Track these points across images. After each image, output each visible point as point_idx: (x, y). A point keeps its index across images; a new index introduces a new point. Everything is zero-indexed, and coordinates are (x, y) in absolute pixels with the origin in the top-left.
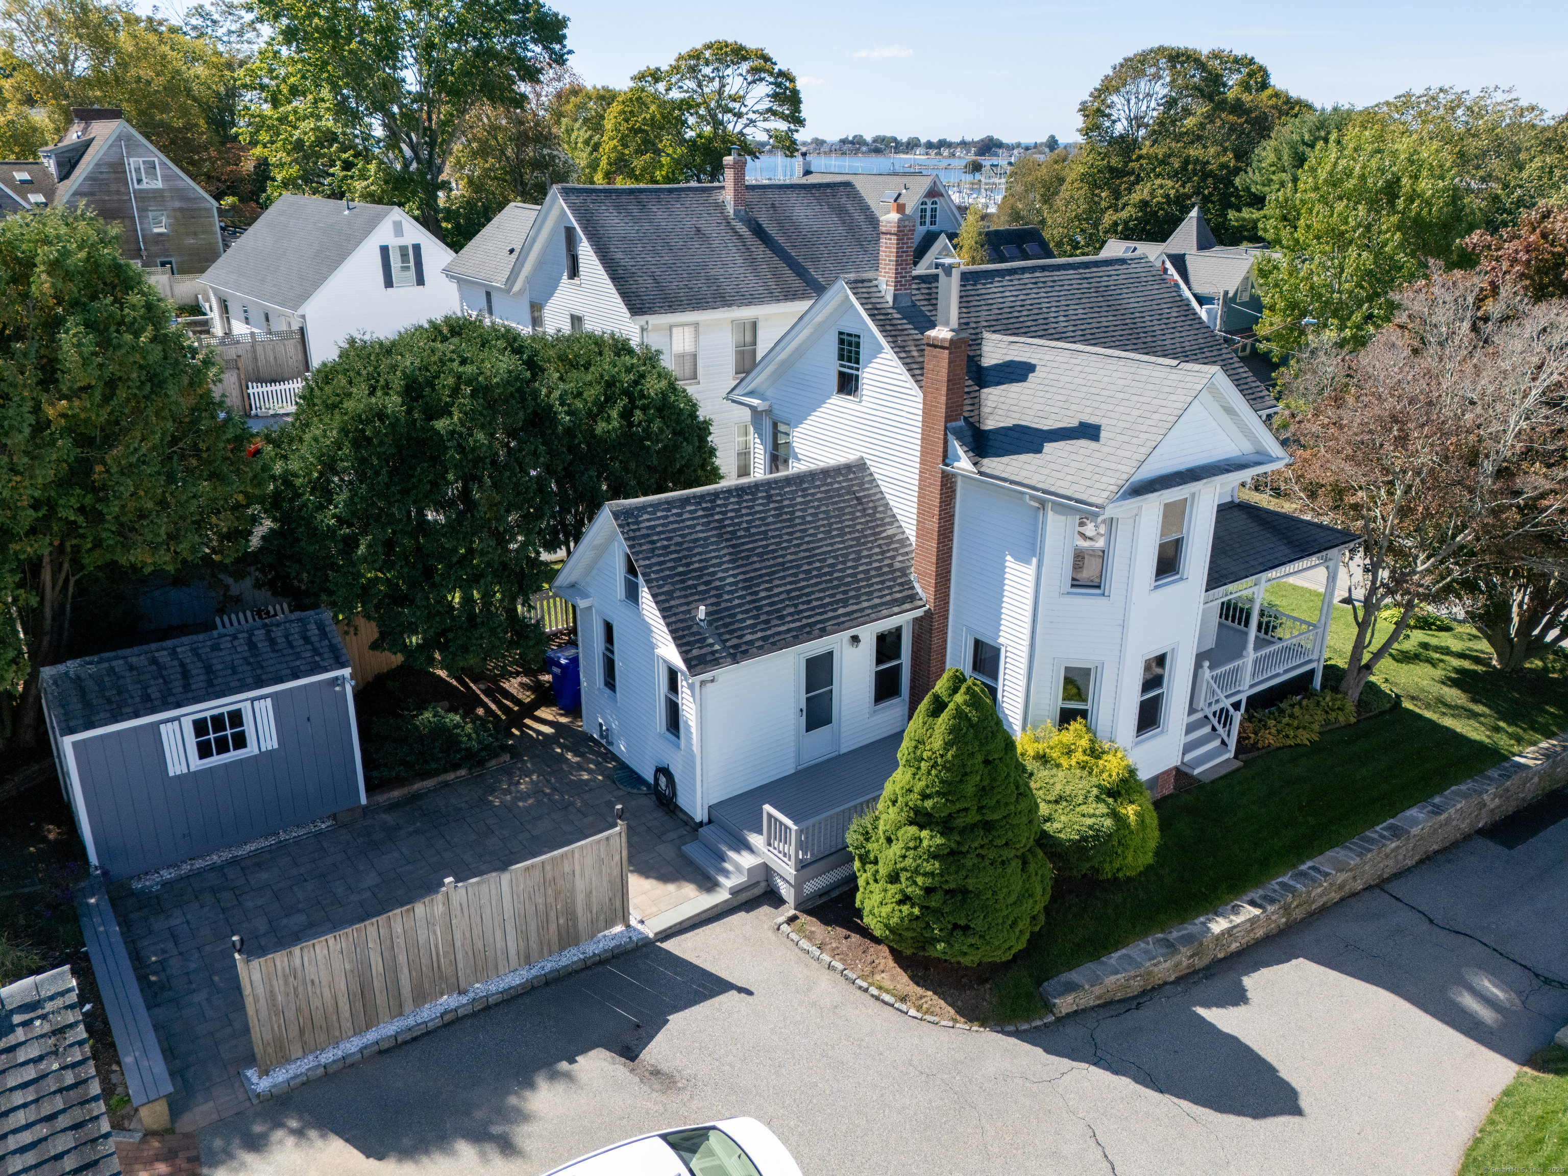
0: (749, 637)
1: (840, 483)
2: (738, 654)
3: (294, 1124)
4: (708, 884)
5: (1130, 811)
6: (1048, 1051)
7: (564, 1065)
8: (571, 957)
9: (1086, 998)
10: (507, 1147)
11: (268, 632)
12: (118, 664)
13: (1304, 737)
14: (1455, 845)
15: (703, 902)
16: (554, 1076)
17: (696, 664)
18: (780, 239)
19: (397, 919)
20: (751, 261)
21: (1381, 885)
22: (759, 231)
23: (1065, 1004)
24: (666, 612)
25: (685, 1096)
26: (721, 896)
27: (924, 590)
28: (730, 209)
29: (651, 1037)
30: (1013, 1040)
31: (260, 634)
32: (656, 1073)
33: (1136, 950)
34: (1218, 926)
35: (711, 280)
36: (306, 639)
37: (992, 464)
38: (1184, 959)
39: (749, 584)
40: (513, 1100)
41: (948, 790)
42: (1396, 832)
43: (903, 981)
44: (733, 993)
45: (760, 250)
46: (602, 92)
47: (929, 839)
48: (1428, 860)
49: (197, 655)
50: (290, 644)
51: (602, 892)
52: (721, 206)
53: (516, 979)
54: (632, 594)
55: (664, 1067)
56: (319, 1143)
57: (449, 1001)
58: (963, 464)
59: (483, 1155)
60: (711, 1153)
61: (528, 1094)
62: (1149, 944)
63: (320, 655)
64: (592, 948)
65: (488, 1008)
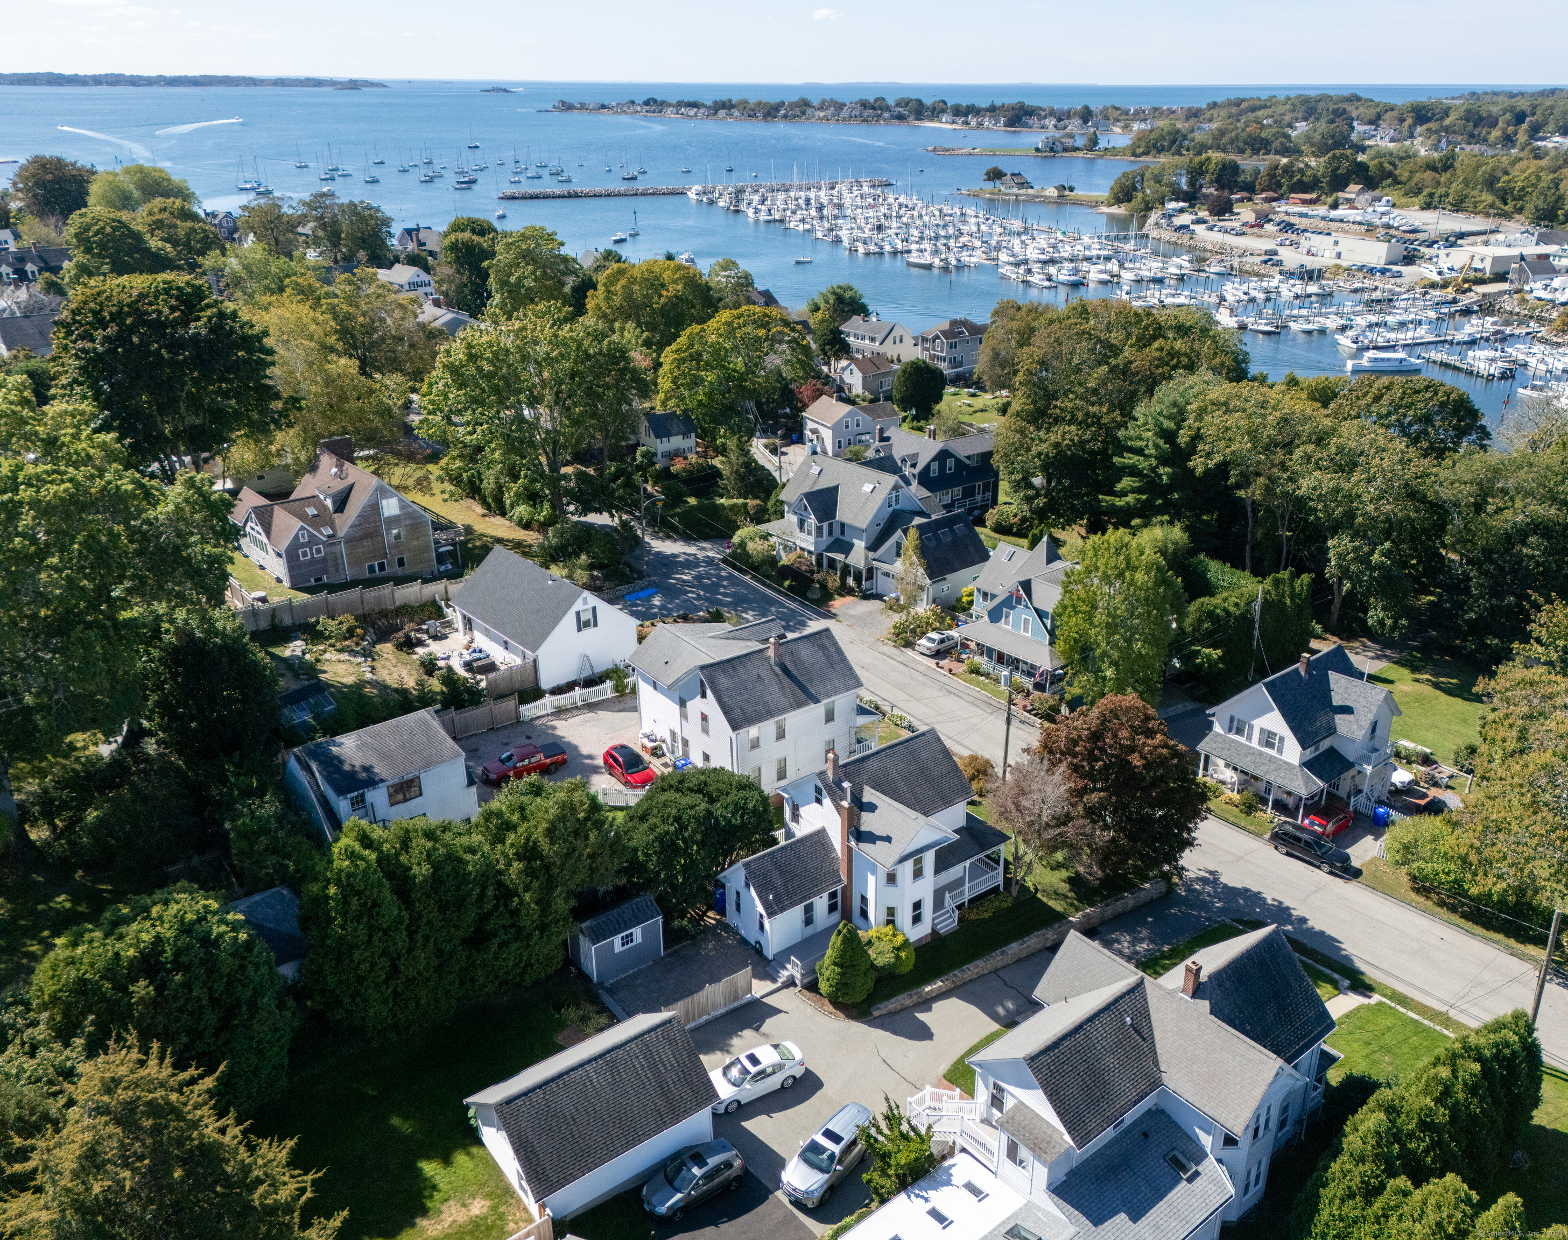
0: (786, 903)
1: (816, 839)
2: (782, 910)
4: (774, 980)
5: (903, 954)
6: (869, 1026)
7: (739, 1033)
8: (737, 1004)
9: (884, 1011)
10: (729, 1052)
13: (986, 915)
14: (1034, 954)
15: (773, 987)
16: (737, 1036)
17: (771, 914)
18: (795, 672)
19: (695, 996)
20: (782, 688)
21: (995, 972)
22: (786, 670)
23: (876, 1013)
24: (760, 897)
25: (774, 1037)
26: (779, 984)
27: (844, 877)
28: (772, 661)
29: (762, 1025)
30: (860, 1024)
32: (765, 1034)
33: (899, 998)
34: (928, 989)
35: (765, 704)
36: (649, 910)
37: (862, 845)
38: (915, 999)
39: (785, 884)
40: (728, 1041)
41: (841, 957)
42: (1003, 953)
43: (831, 1008)
44: (783, 1013)
45: (786, 681)
46: (646, 275)
47: (837, 970)
48: (1019, 960)
49: (620, 916)
51: (745, 985)
52: (768, 659)
53: (723, 1011)
54: (747, 886)
55: (767, 1032)
57: (705, 1018)
58: (853, 843)
59: (723, 1055)
62: (905, 995)
63: (650, 914)
64: (743, 1001)
65: (717, 1019)
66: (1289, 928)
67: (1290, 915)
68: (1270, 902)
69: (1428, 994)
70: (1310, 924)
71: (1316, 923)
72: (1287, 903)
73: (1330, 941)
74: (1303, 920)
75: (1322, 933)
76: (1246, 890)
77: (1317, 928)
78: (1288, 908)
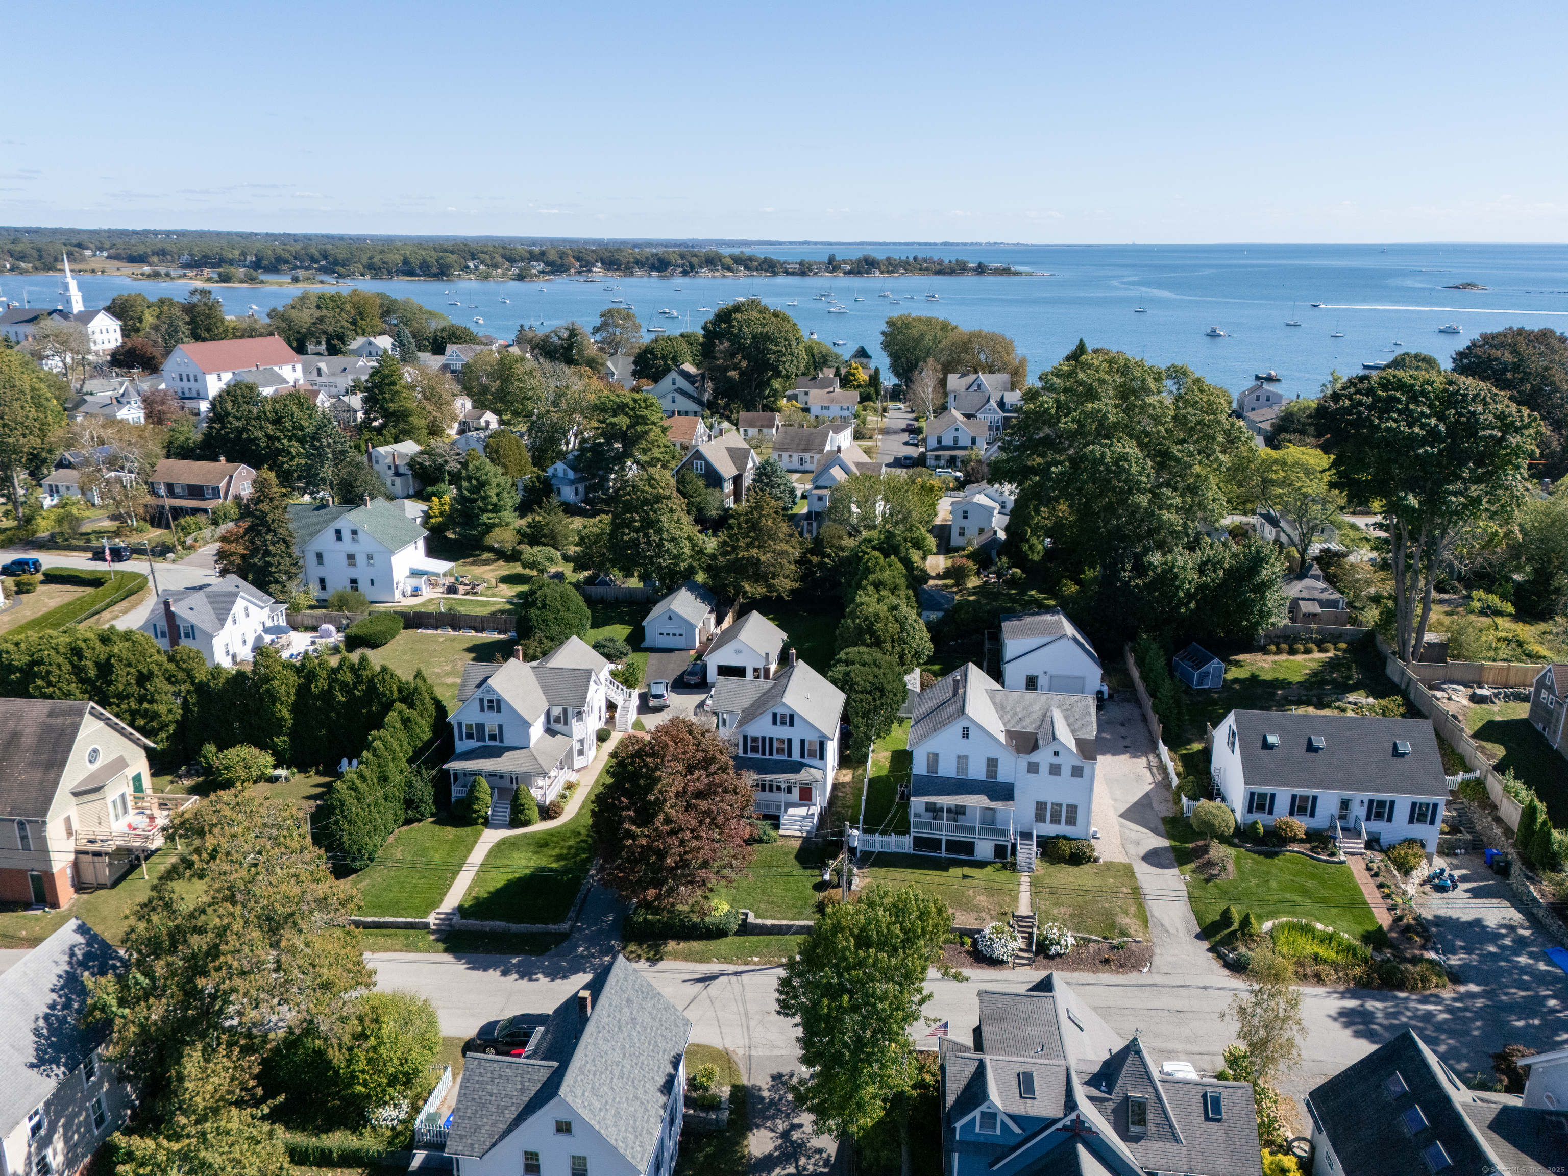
66: (514, 961)
67: (518, 972)
68: (540, 976)
69: (389, 961)
70: (498, 973)
71: (494, 975)
72: (524, 983)
73: (475, 966)
74: (505, 973)
75: (485, 970)
76: (565, 977)
77: (491, 971)
78: (522, 977)
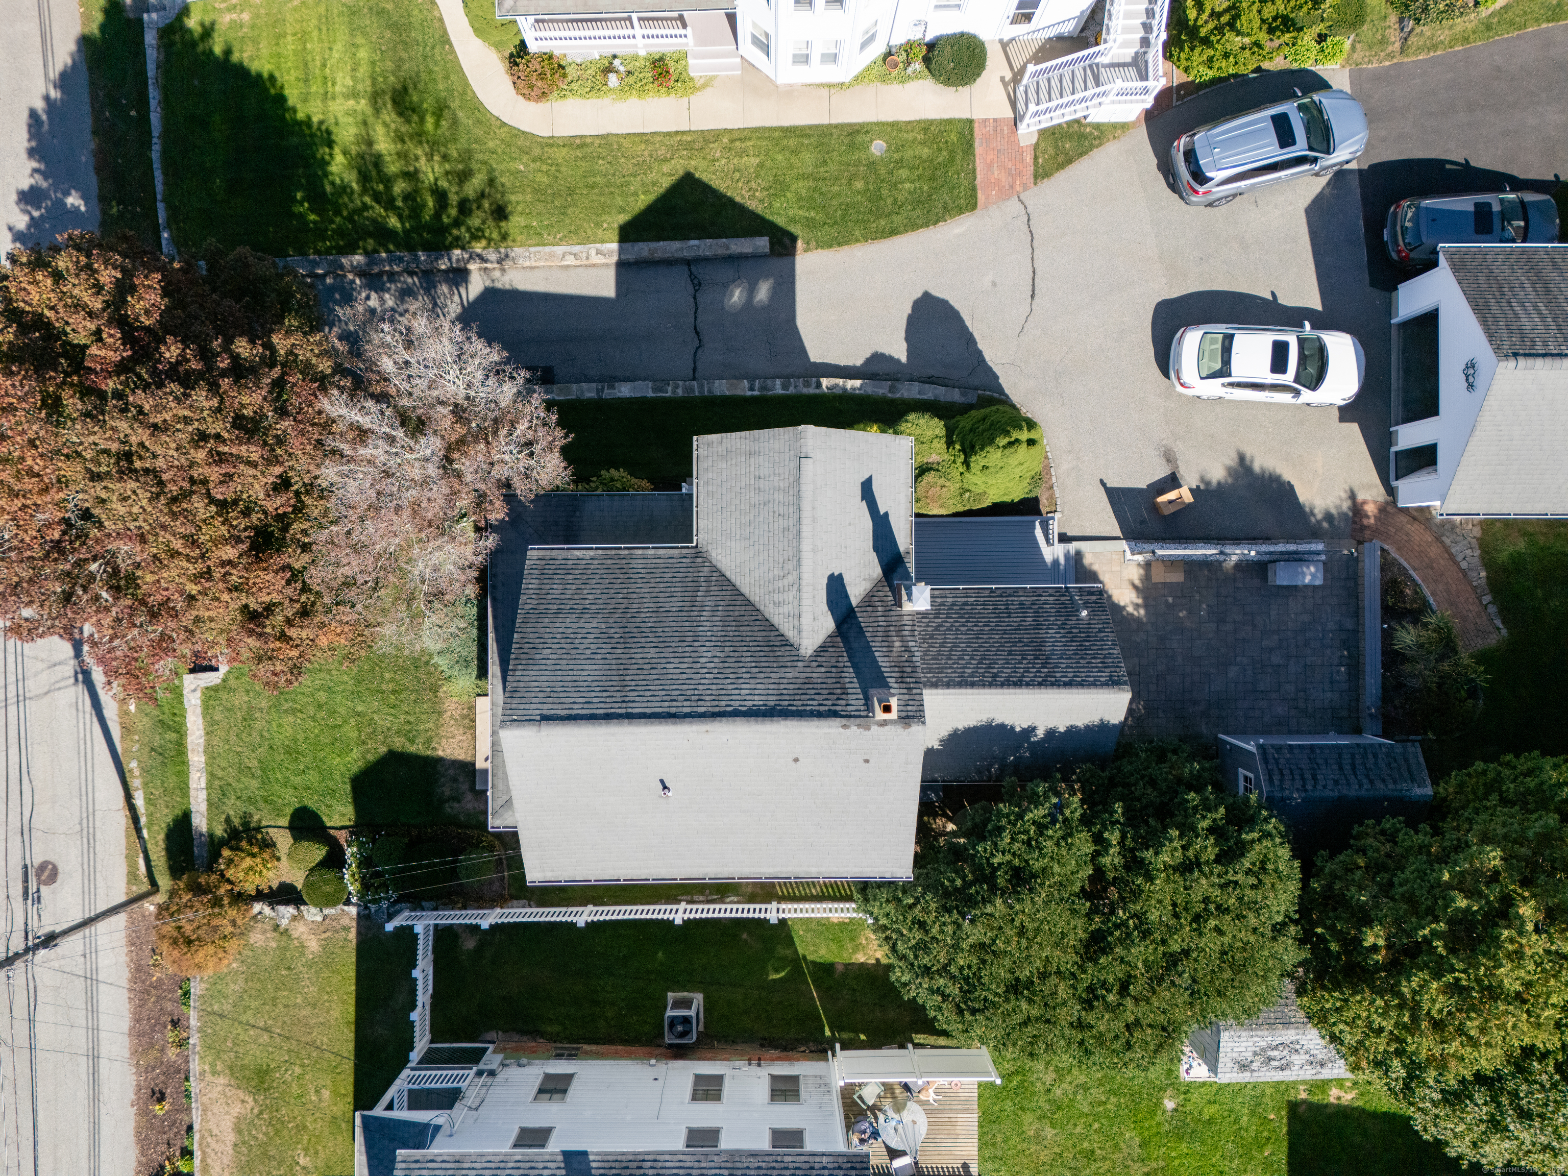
0: (1051, 598)
3: (1313, 519)
4: (1078, 557)
6: (996, 378)
7: (1202, 487)
10: (1242, 458)
11: (1304, 786)
12: (1391, 786)
15: (1086, 549)
16: (1208, 483)
25: (1164, 442)
29: (1160, 481)
30: (1007, 391)
31: (1309, 787)
32: (1168, 461)
36: (1282, 774)
40: (1230, 481)
44: (1108, 485)
49: (1347, 780)
50: (1292, 773)
55: (1164, 462)
56: (1307, 504)
59: (1252, 461)
60: (1209, 368)
61: (1223, 481)
63: (1274, 758)
65: (1219, 539)
